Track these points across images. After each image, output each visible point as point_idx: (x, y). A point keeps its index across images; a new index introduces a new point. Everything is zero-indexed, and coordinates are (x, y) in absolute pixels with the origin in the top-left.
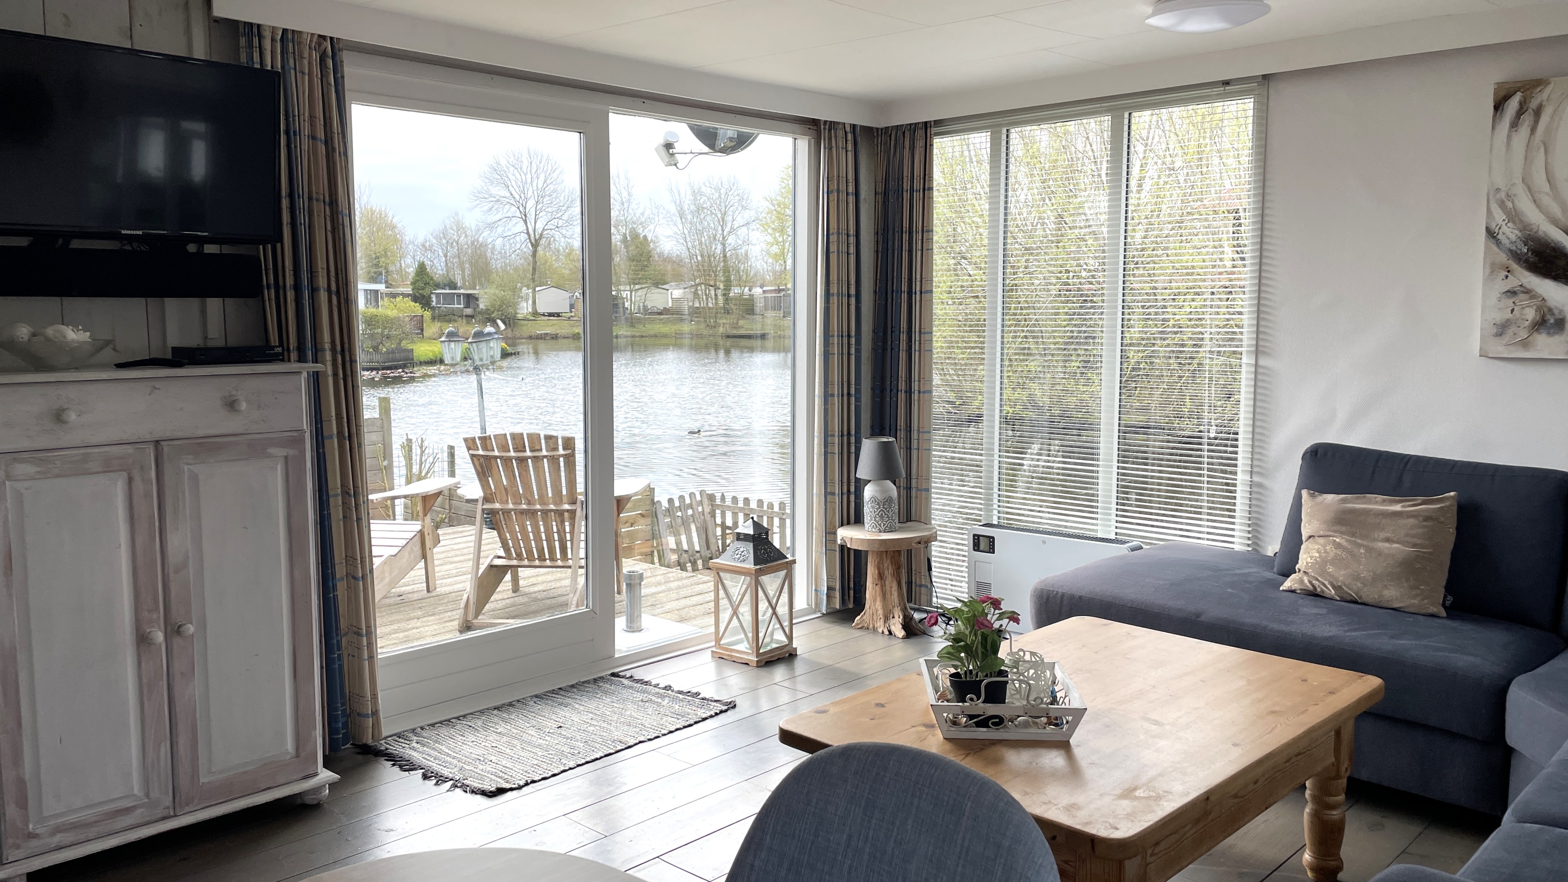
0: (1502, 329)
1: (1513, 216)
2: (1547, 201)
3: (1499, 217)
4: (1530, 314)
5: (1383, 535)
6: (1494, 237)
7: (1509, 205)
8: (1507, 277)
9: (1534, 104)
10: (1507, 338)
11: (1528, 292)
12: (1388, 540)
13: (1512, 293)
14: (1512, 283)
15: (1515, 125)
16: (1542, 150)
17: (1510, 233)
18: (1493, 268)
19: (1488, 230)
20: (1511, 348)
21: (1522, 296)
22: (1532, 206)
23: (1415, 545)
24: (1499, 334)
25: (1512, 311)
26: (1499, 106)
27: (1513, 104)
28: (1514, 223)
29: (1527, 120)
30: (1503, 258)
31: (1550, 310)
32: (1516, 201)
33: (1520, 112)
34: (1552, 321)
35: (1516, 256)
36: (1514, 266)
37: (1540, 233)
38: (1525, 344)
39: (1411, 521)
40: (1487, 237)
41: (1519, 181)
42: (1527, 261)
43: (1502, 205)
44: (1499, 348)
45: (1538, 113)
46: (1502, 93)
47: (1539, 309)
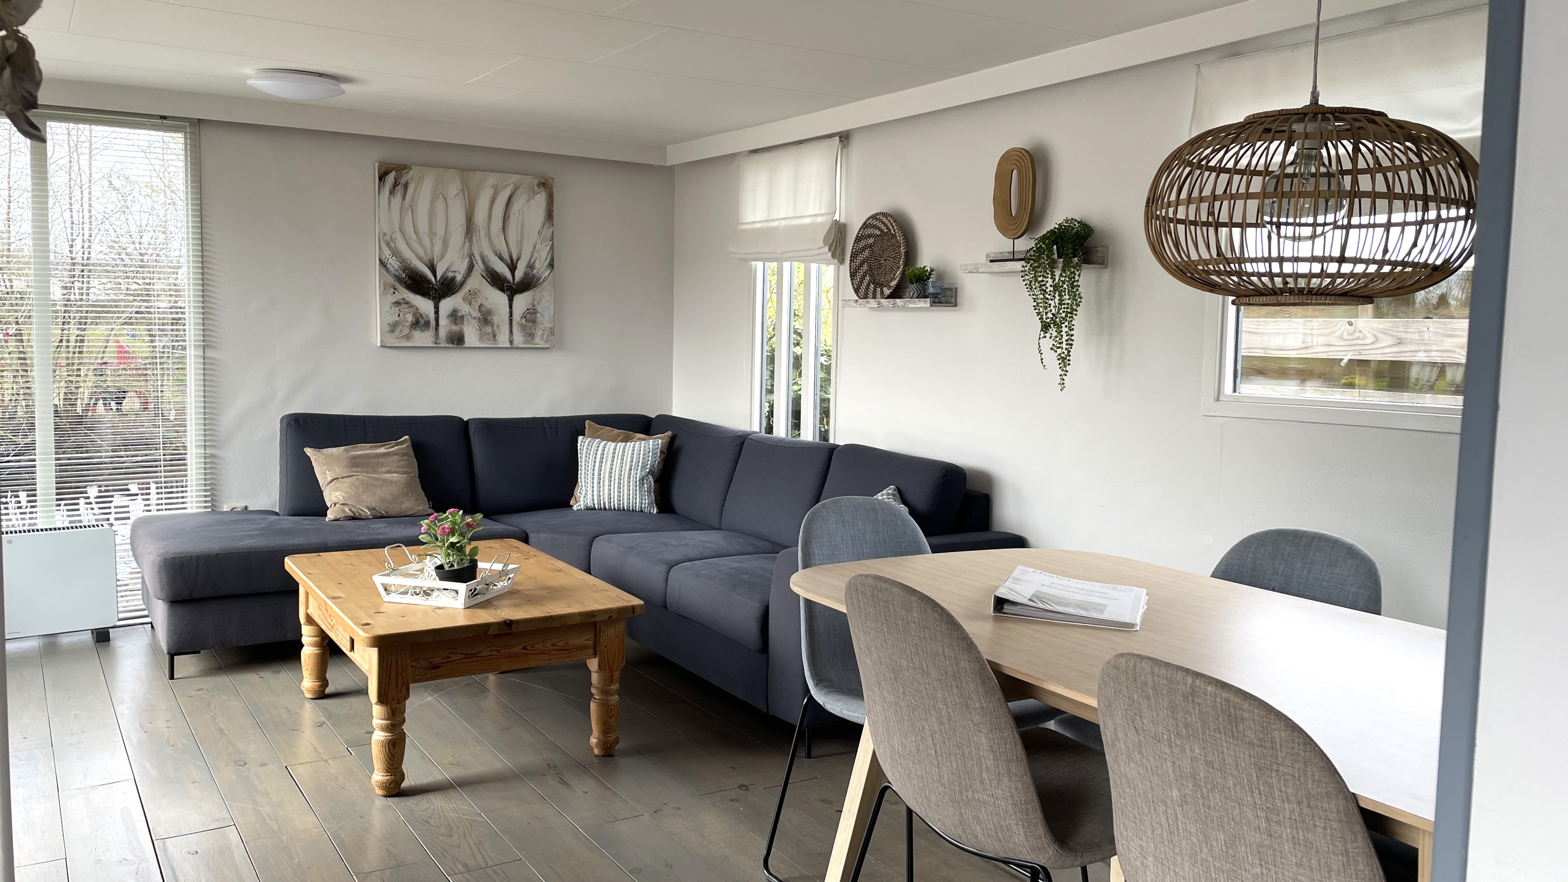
0: (393, 327)
1: (396, 253)
2: (415, 245)
3: (387, 253)
4: (410, 318)
5: (384, 469)
6: (385, 266)
7: (393, 245)
8: (394, 293)
9: (403, 181)
10: (396, 334)
11: (407, 303)
12: (388, 472)
13: (397, 303)
14: (398, 297)
15: (392, 192)
16: (410, 211)
17: (394, 264)
18: (385, 287)
19: (380, 260)
20: (400, 340)
21: (404, 306)
22: (406, 247)
23: (404, 473)
24: (392, 331)
25: (399, 315)
26: (382, 177)
27: (390, 178)
28: (396, 257)
29: (400, 189)
30: (391, 280)
31: (421, 315)
32: (396, 243)
33: (395, 185)
34: (423, 322)
35: (398, 279)
36: (398, 286)
37: (412, 265)
38: (408, 337)
39: (395, 457)
40: (380, 265)
41: (397, 230)
42: (405, 283)
43: (388, 244)
44: (392, 341)
45: (406, 187)
46: (383, 170)
47: (414, 314)
